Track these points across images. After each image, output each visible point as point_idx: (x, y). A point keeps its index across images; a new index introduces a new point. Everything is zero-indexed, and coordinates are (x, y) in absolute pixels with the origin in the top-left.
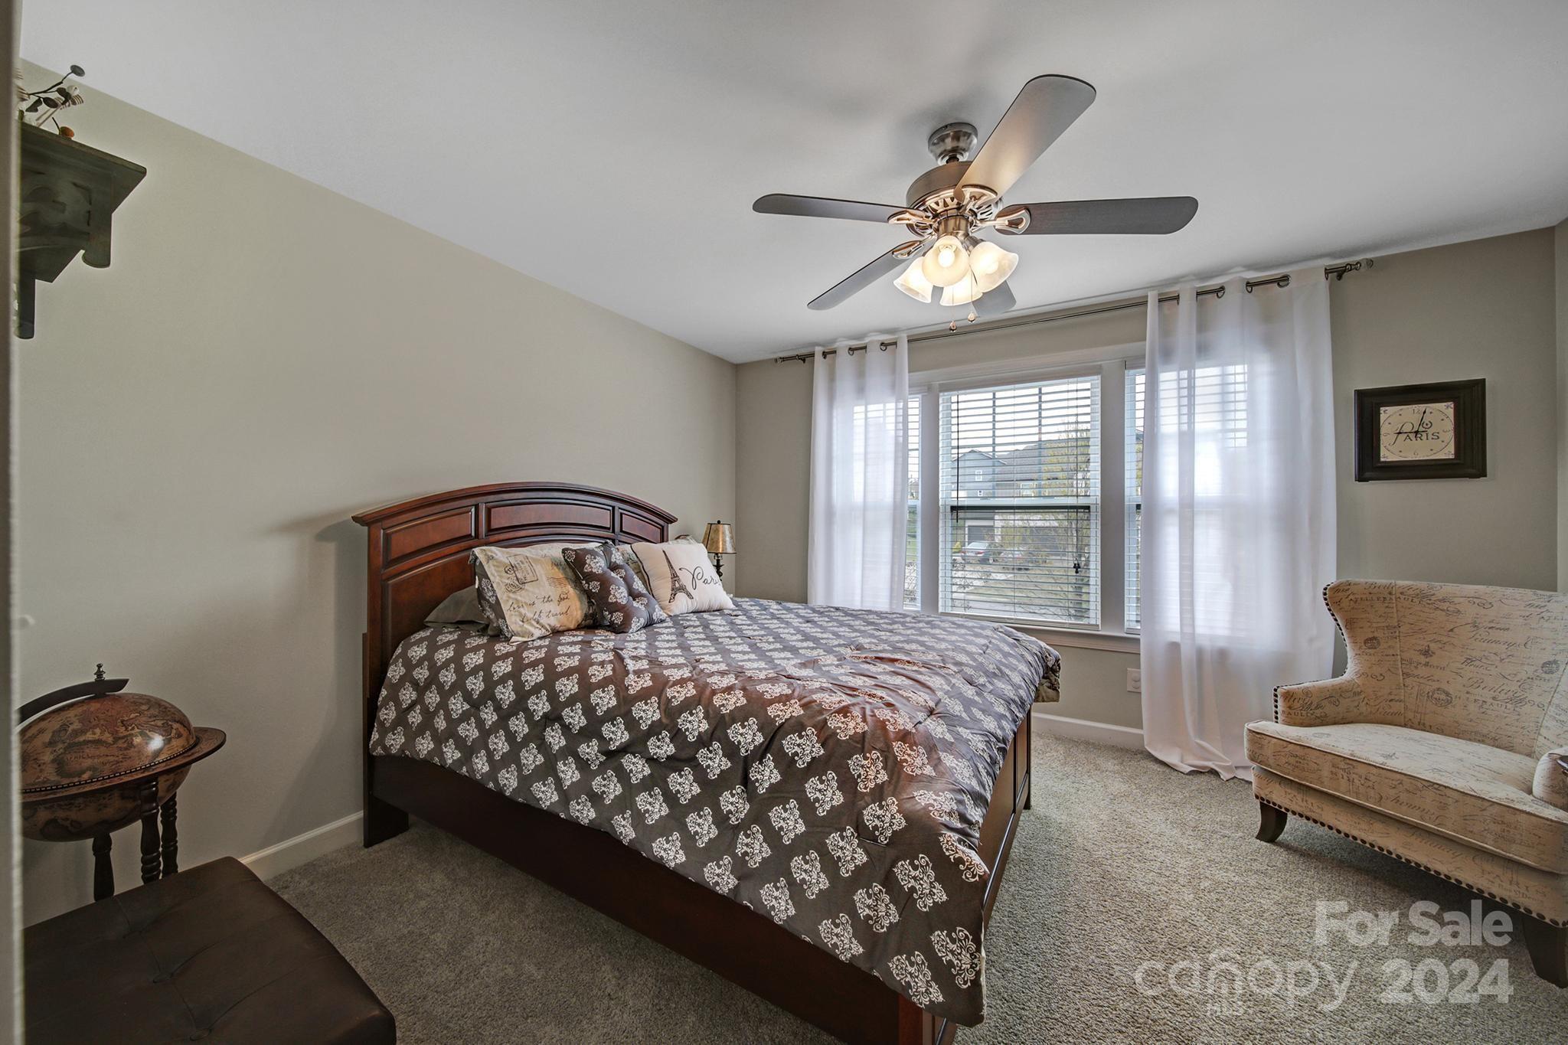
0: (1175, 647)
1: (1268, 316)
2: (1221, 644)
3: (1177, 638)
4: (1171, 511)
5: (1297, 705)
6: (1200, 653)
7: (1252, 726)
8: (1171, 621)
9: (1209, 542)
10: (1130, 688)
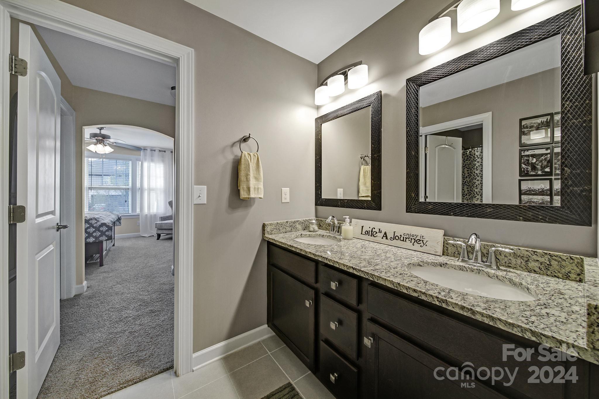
0: (147, 215)
1: (163, 157)
2: (155, 213)
3: (147, 213)
4: (146, 190)
5: (162, 219)
6: (151, 215)
7: (156, 223)
8: (146, 211)
9: (153, 195)
10: (138, 225)
